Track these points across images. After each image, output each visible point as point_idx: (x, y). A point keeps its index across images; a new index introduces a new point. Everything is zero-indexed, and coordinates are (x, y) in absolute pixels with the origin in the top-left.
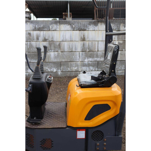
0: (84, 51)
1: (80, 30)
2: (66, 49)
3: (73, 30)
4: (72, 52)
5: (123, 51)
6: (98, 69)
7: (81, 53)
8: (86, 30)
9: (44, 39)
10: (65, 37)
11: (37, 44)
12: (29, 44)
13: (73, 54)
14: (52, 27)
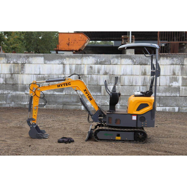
0: (144, 85)
1: (141, 64)
2: (126, 83)
3: (134, 65)
4: (132, 86)
6: (159, 105)
7: (141, 87)
8: (147, 65)
9: (105, 73)
10: (126, 71)
11: (97, 77)
12: (89, 77)
13: (133, 88)
14: (113, 61)
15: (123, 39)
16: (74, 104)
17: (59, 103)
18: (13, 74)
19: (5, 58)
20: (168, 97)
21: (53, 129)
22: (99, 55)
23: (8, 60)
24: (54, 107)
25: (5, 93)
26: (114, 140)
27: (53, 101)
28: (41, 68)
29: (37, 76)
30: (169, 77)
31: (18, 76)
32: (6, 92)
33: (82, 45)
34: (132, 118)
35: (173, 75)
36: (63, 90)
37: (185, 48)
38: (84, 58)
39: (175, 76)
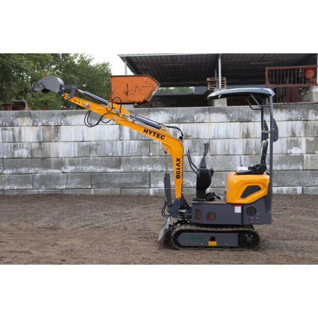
0: (248, 153)
1: (241, 121)
2: (219, 151)
3: (230, 122)
4: (229, 155)
5: (315, 153)
7: (243, 157)
8: (251, 122)
10: (218, 133)
13: (230, 158)
14: (198, 118)
15: (208, 83)
16: (138, 186)
17: (114, 186)
18: (42, 142)
19: (30, 119)
20: (286, 172)
21: (105, 230)
22: (176, 108)
23: (34, 121)
24: (107, 192)
25: (30, 172)
26: (206, 247)
27: (105, 183)
28: (85, 131)
29: (80, 144)
30: (285, 139)
31: (50, 144)
32: (32, 171)
33: (148, 93)
34: (234, 210)
35: (292, 137)
36: (120, 166)
37: (303, 94)
38: (152, 113)
39: (296, 138)
